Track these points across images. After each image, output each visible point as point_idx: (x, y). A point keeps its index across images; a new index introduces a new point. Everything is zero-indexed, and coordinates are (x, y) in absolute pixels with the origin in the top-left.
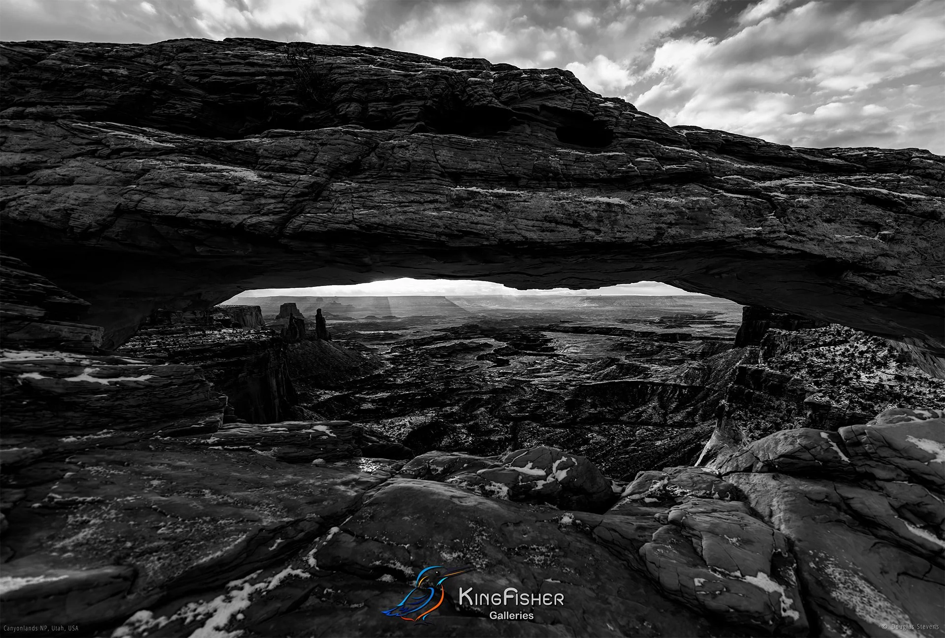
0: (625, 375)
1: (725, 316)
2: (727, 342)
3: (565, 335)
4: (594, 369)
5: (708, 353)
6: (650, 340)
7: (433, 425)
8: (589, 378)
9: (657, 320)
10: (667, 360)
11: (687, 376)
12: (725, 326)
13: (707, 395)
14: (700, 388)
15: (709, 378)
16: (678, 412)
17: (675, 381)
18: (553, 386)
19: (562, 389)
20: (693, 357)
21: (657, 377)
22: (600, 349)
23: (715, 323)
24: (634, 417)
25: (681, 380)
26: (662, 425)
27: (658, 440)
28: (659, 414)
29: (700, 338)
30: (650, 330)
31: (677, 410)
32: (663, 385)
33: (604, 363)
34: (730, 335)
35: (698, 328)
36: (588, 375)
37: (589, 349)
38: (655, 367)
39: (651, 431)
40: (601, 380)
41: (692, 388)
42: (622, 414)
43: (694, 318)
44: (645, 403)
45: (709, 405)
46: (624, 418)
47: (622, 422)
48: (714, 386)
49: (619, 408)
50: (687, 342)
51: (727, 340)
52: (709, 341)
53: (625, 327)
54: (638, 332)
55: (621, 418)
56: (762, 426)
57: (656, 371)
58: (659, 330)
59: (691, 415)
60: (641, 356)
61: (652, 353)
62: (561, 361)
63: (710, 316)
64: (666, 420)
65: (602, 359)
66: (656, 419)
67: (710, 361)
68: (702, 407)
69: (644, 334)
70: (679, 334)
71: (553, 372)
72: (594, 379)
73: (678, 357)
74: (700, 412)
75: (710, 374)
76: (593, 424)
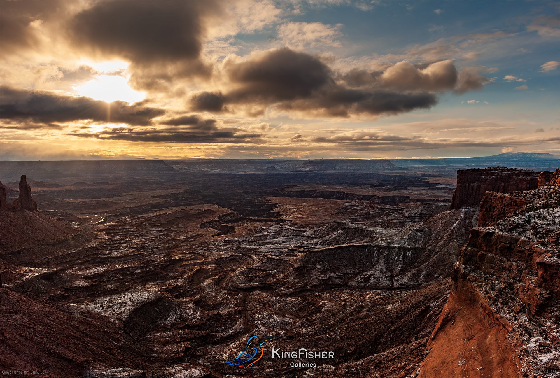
0: (351, 239)
1: (438, 178)
2: (443, 204)
3: (289, 200)
4: (322, 234)
5: (425, 214)
6: (372, 203)
7: (157, 301)
8: (316, 244)
9: (377, 184)
10: (389, 222)
11: (410, 238)
12: (438, 189)
13: (429, 256)
14: (423, 249)
15: (430, 240)
16: (404, 274)
17: (399, 243)
18: (281, 253)
19: (290, 255)
20: (412, 218)
21: (382, 240)
22: (325, 213)
23: (430, 185)
24: (362, 282)
25: (405, 243)
26: (390, 288)
27: (388, 303)
28: (386, 277)
29: (418, 200)
30: (371, 193)
31: (402, 272)
32: (388, 247)
33: (331, 227)
34: (443, 197)
35: (415, 190)
36: (316, 241)
37: (314, 214)
38: (379, 230)
39: (380, 295)
40: (329, 245)
41: (415, 249)
42: (350, 279)
43: (411, 181)
44: (372, 266)
45: (431, 266)
46: (353, 283)
47: (351, 287)
48: (435, 247)
49: (348, 274)
50: (406, 204)
51: (441, 201)
52: (426, 203)
53: (348, 190)
54: (360, 195)
55: (351, 283)
56: (497, 287)
57: (381, 234)
58: (380, 193)
59: (415, 276)
60: (365, 219)
61: (375, 216)
62: (287, 227)
63: (425, 179)
64: (392, 283)
65: (328, 223)
66: (384, 282)
67: (430, 223)
68: (425, 268)
69: (365, 197)
70: (398, 196)
71: (280, 239)
72: (322, 244)
73: (399, 219)
74: (424, 273)
75: (430, 236)
76: (323, 291)
